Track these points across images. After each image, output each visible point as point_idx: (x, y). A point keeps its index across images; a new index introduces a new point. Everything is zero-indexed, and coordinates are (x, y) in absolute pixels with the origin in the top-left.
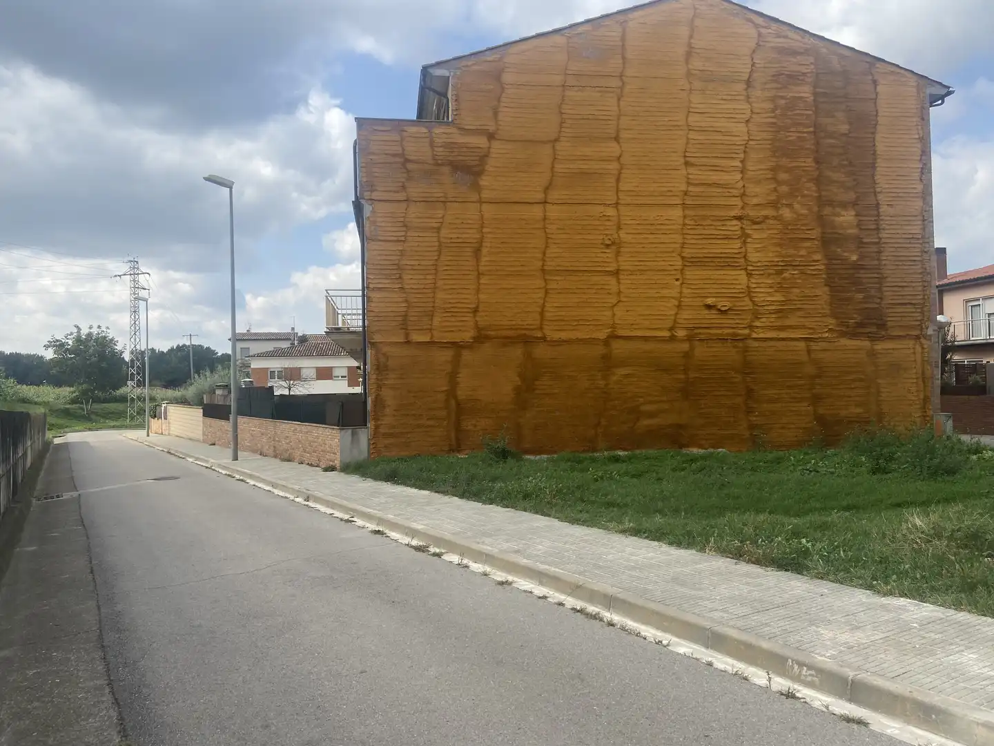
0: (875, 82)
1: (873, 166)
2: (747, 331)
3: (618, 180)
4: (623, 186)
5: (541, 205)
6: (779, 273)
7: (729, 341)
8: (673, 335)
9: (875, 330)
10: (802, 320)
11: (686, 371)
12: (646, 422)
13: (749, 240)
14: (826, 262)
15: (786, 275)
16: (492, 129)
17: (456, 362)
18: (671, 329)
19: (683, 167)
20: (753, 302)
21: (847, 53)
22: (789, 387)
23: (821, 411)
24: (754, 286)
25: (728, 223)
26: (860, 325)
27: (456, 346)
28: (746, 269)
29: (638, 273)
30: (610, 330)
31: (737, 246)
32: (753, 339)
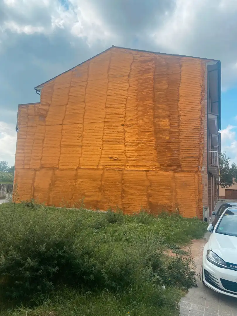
0: (181, 66)
1: (178, 101)
2: (123, 167)
3: (84, 115)
4: (85, 117)
5: (62, 125)
6: (137, 145)
7: (117, 171)
8: (98, 168)
9: (176, 168)
10: (145, 163)
11: (101, 181)
12: (87, 199)
13: (126, 133)
14: (156, 140)
15: (139, 146)
16: (50, 103)
18: (98, 166)
20: (127, 157)
22: (138, 190)
23: (151, 200)
24: (127, 150)
25: (119, 127)
26: (169, 166)
27: (35, 170)
28: (124, 144)
29: (88, 146)
30: (78, 166)
31: (121, 136)
32: (126, 170)
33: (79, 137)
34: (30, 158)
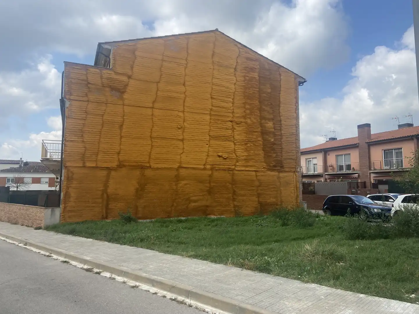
0: (280, 75)
1: (279, 106)
2: (233, 167)
3: (184, 102)
4: (186, 104)
5: (152, 109)
6: (246, 144)
7: (227, 171)
8: (205, 167)
9: (279, 168)
10: (254, 163)
11: (210, 182)
12: (193, 204)
13: (235, 130)
15: (249, 145)
16: (130, 73)
17: (108, 176)
18: (204, 165)
19: (210, 99)
20: (237, 156)
21: (271, 63)
22: (249, 190)
23: (261, 200)
24: (236, 149)
25: (227, 123)
26: (275, 166)
27: (108, 169)
28: (234, 142)
29: (192, 141)
30: (179, 164)
31: (230, 132)
32: (236, 170)
33: (179, 128)
34: (97, 151)
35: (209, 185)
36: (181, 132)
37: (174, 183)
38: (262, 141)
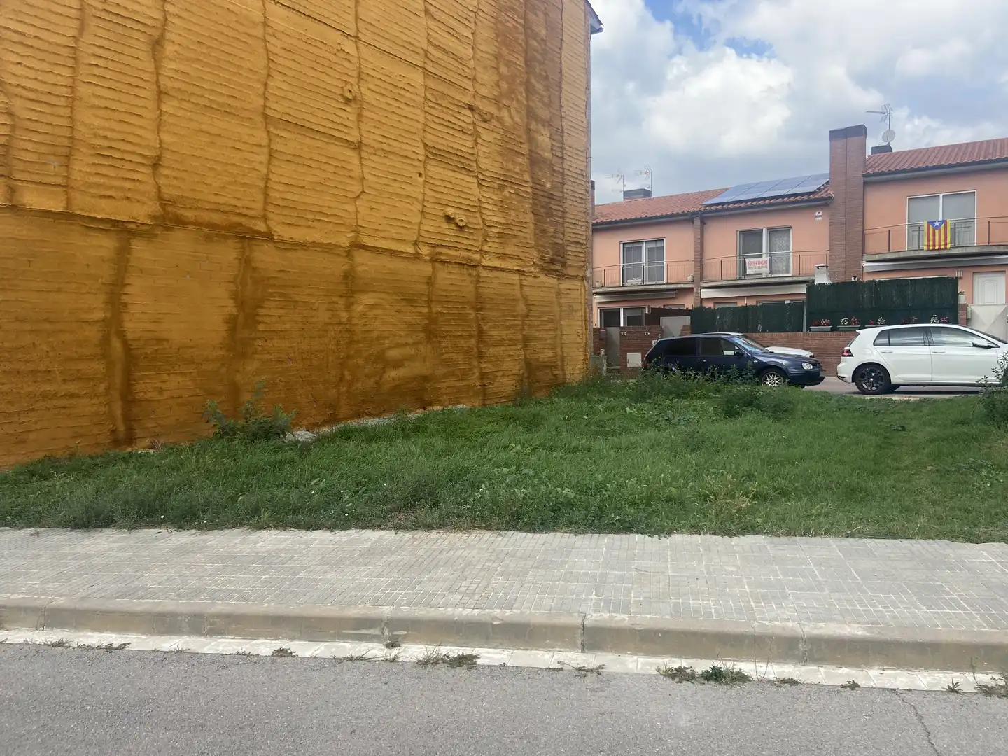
1: (561, 89)
4: (362, 13)
6: (502, 188)
7: (466, 267)
8: (417, 252)
9: (560, 268)
10: (518, 249)
11: (429, 302)
13: (479, 140)
17: (122, 258)
18: (416, 244)
19: (424, 15)
20: (483, 222)
22: (508, 328)
23: (529, 355)
24: (483, 200)
25: (463, 111)
26: (553, 261)
27: (123, 230)
28: (477, 177)
29: (383, 154)
30: (353, 234)
31: (470, 145)
32: (484, 266)
33: (348, 101)
34: (66, 142)
35: (425, 310)
36: (353, 117)
37: (342, 302)
38: (531, 185)
